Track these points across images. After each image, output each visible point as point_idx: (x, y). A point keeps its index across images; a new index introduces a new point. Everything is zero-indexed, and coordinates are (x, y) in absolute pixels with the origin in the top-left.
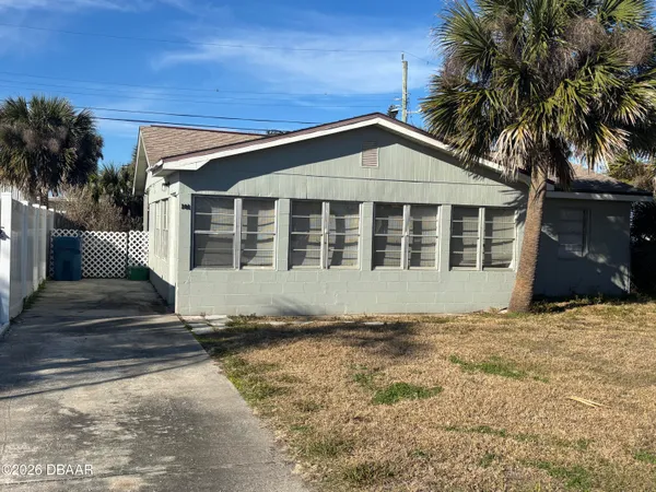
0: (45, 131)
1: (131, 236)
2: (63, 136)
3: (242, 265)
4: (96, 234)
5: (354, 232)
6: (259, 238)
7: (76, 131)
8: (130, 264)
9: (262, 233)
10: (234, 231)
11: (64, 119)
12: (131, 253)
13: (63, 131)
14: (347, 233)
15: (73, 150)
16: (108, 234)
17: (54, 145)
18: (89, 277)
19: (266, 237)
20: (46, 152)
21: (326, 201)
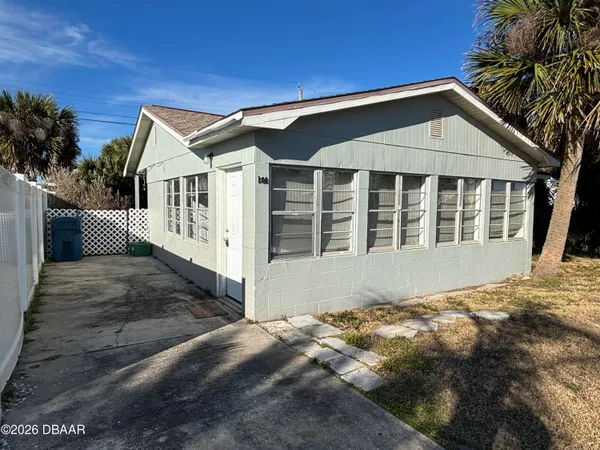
0: (32, 122)
1: (131, 214)
2: (49, 126)
3: (323, 250)
4: (95, 213)
5: (416, 207)
6: (335, 217)
7: (61, 123)
8: (131, 241)
9: (337, 212)
10: (315, 211)
11: (49, 112)
12: (131, 230)
13: (49, 122)
14: (410, 209)
15: (60, 139)
16: (108, 213)
17: (41, 134)
18: (89, 255)
19: (341, 217)
20: (34, 140)
21: (401, 174)
